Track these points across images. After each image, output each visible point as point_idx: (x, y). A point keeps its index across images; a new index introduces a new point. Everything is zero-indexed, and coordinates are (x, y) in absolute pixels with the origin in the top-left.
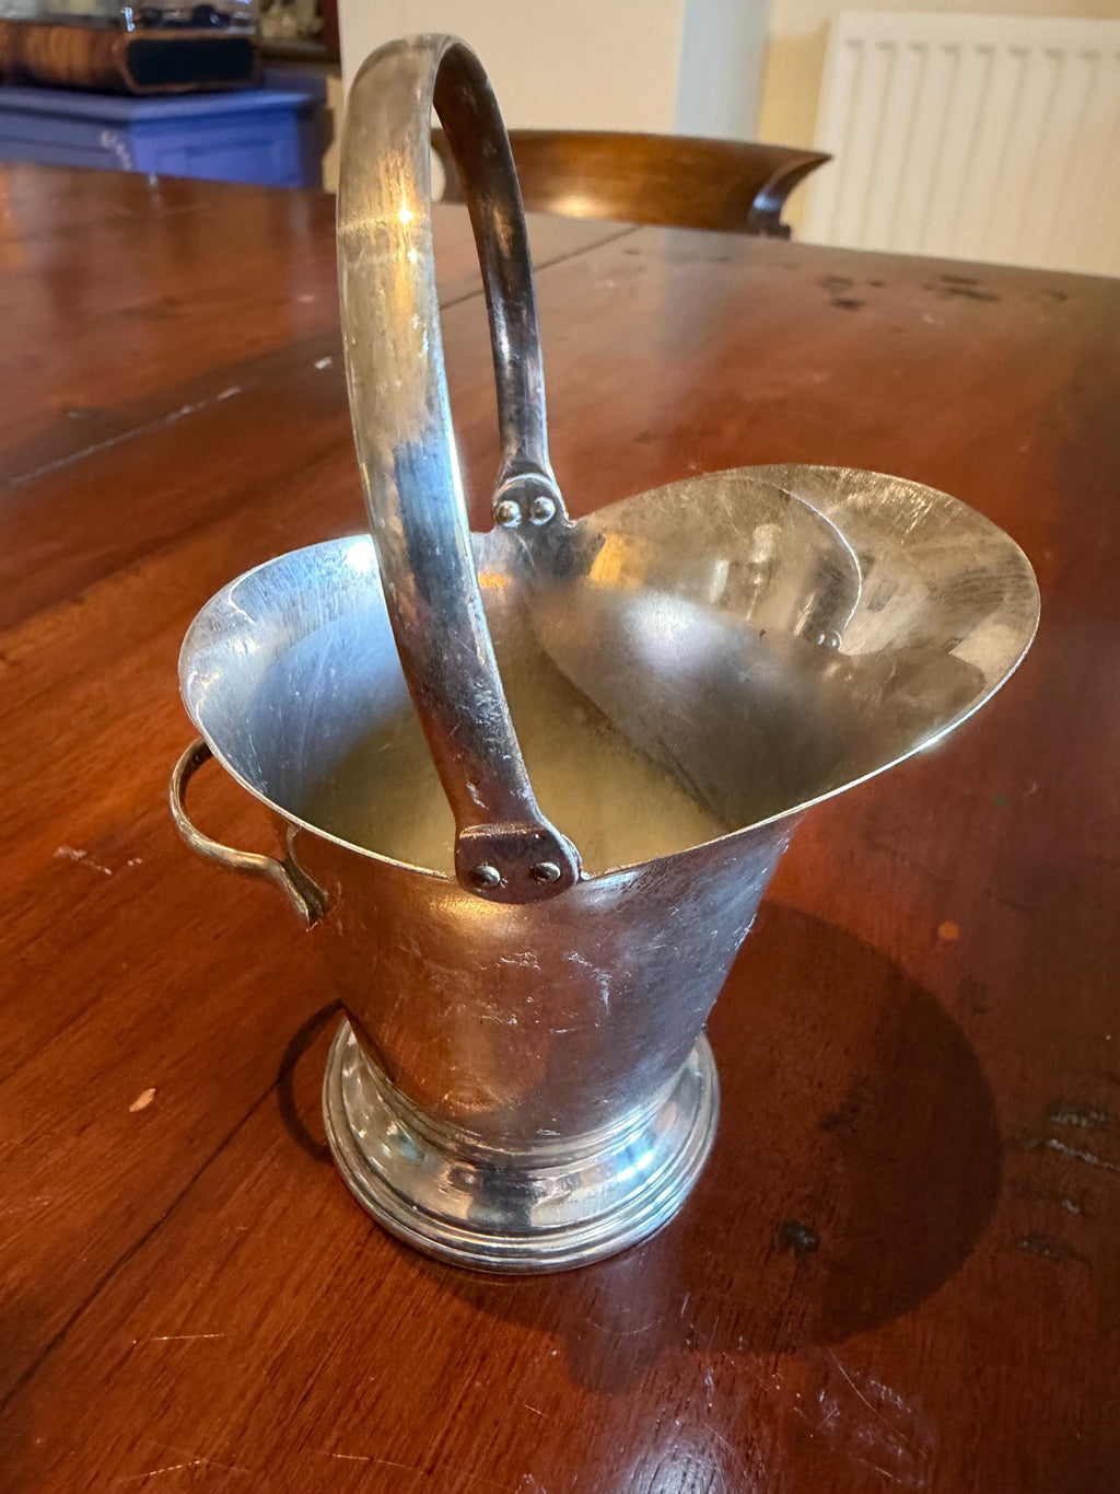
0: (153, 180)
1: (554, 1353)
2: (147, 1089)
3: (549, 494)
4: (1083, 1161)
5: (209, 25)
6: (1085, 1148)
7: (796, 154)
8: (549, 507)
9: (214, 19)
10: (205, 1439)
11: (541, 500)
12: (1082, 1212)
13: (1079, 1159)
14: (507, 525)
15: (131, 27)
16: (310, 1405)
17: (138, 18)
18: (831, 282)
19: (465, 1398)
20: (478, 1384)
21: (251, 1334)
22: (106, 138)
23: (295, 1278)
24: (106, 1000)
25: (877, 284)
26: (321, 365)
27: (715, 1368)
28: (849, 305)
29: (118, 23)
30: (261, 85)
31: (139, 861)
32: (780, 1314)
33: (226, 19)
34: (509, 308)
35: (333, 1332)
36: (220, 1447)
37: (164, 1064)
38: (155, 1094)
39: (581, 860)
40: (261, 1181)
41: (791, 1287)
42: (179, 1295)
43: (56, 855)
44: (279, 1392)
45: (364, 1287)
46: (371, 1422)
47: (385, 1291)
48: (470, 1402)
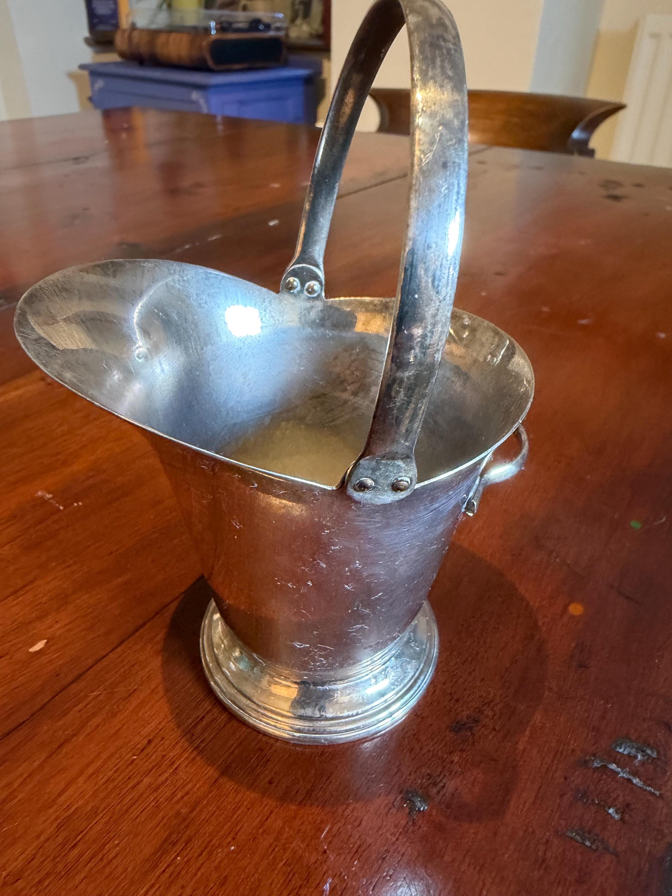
0: (219, 119)
1: (233, 848)
2: (43, 640)
4: (633, 784)
5: (258, 30)
6: (636, 774)
7: (602, 104)
9: (261, 27)
10: (9, 860)
12: (622, 819)
13: (629, 780)
15: (213, 32)
16: (76, 851)
17: (218, 26)
18: (607, 184)
19: (168, 866)
20: (179, 858)
21: (55, 800)
22: (195, 95)
23: (91, 770)
24: (37, 583)
25: (639, 185)
26: (272, 224)
27: (333, 879)
28: (616, 198)
29: (207, 30)
30: (286, 64)
31: (80, 503)
32: (387, 851)
33: (268, 27)
35: (102, 808)
36: (16, 867)
37: (58, 626)
38: (47, 643)
40: (88, 706)
41: (401, 833)
42: (21, 768)
43: (36, 495)
44: (60, 839)
45: (129, 783)
46: (107, 870)
47: (142, 786)
48: (171, 868)
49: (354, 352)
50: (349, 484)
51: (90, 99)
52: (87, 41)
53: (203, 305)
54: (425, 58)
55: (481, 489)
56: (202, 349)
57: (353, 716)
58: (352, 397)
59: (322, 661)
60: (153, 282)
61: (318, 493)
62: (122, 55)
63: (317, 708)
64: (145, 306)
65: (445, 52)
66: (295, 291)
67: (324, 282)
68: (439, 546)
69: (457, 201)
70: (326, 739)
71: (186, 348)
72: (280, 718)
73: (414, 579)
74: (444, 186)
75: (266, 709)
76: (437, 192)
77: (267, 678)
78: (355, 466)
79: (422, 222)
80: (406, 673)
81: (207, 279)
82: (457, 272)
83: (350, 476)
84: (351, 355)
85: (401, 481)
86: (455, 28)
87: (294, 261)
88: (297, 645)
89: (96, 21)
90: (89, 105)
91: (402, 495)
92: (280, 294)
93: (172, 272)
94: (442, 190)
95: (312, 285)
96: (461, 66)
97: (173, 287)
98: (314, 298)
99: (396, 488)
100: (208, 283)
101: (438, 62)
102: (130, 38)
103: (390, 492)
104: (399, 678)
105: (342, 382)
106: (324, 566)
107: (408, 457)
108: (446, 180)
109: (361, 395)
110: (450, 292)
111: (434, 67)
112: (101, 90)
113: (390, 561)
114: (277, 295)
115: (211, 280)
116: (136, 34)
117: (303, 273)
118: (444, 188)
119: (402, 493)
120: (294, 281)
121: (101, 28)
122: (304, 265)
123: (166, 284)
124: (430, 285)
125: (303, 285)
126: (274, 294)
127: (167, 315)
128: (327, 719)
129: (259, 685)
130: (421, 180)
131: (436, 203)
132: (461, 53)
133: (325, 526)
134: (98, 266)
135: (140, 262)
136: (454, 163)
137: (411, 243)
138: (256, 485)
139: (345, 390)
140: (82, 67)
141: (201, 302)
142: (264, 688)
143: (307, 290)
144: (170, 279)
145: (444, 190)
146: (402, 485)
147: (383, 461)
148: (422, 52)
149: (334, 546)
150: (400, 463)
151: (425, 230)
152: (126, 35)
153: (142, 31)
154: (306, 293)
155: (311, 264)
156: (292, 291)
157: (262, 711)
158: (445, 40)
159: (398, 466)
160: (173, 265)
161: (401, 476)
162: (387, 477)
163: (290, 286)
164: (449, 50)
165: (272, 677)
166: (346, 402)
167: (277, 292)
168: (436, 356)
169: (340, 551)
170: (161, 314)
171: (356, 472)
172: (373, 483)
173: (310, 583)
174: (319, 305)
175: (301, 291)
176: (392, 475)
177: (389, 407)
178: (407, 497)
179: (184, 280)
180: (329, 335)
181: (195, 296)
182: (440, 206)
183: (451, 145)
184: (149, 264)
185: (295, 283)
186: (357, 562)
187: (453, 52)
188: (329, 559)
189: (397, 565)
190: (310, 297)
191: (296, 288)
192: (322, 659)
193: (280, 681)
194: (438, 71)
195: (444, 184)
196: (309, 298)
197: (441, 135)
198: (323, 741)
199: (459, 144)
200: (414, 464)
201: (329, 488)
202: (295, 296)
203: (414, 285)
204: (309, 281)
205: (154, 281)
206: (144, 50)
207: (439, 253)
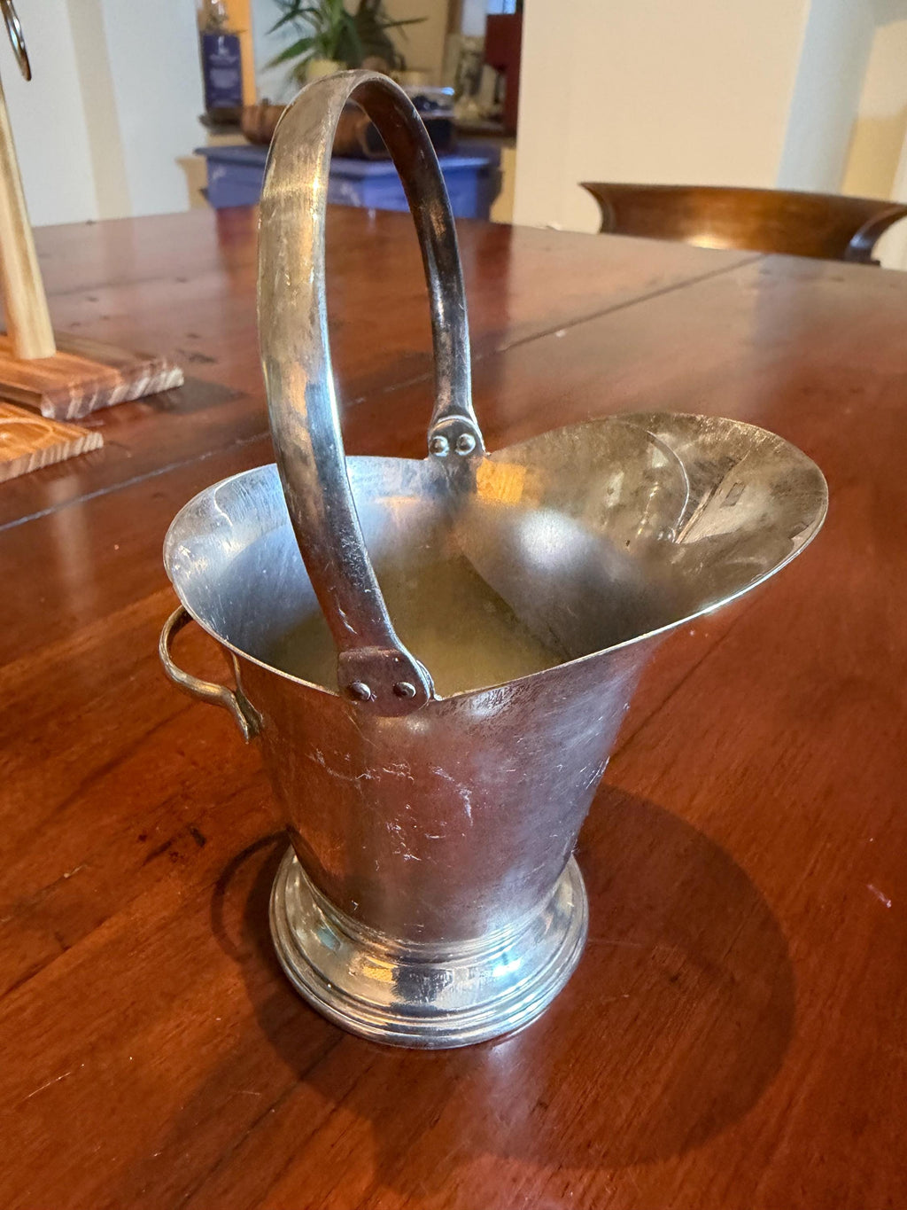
3: (471, 431)
5: (423, 110)
8: (471, 441)
9: (426, 106)
11: (465, 435)
14: (438, 454)
22: (346, 189)
30: (455, 152)
33: (434, 105)
34: (444, 288)
39: (433, 682)
51: (205, 192)
52: (203, 120)
62: (251, 138)
89: (213, 95)
90: (200, 198)
102: (262, 116)
112: (220, 180)
116: (269, 112)
121: (221, 103)
140: (198, 151)
152: (257, 113)
153: (278, 107)
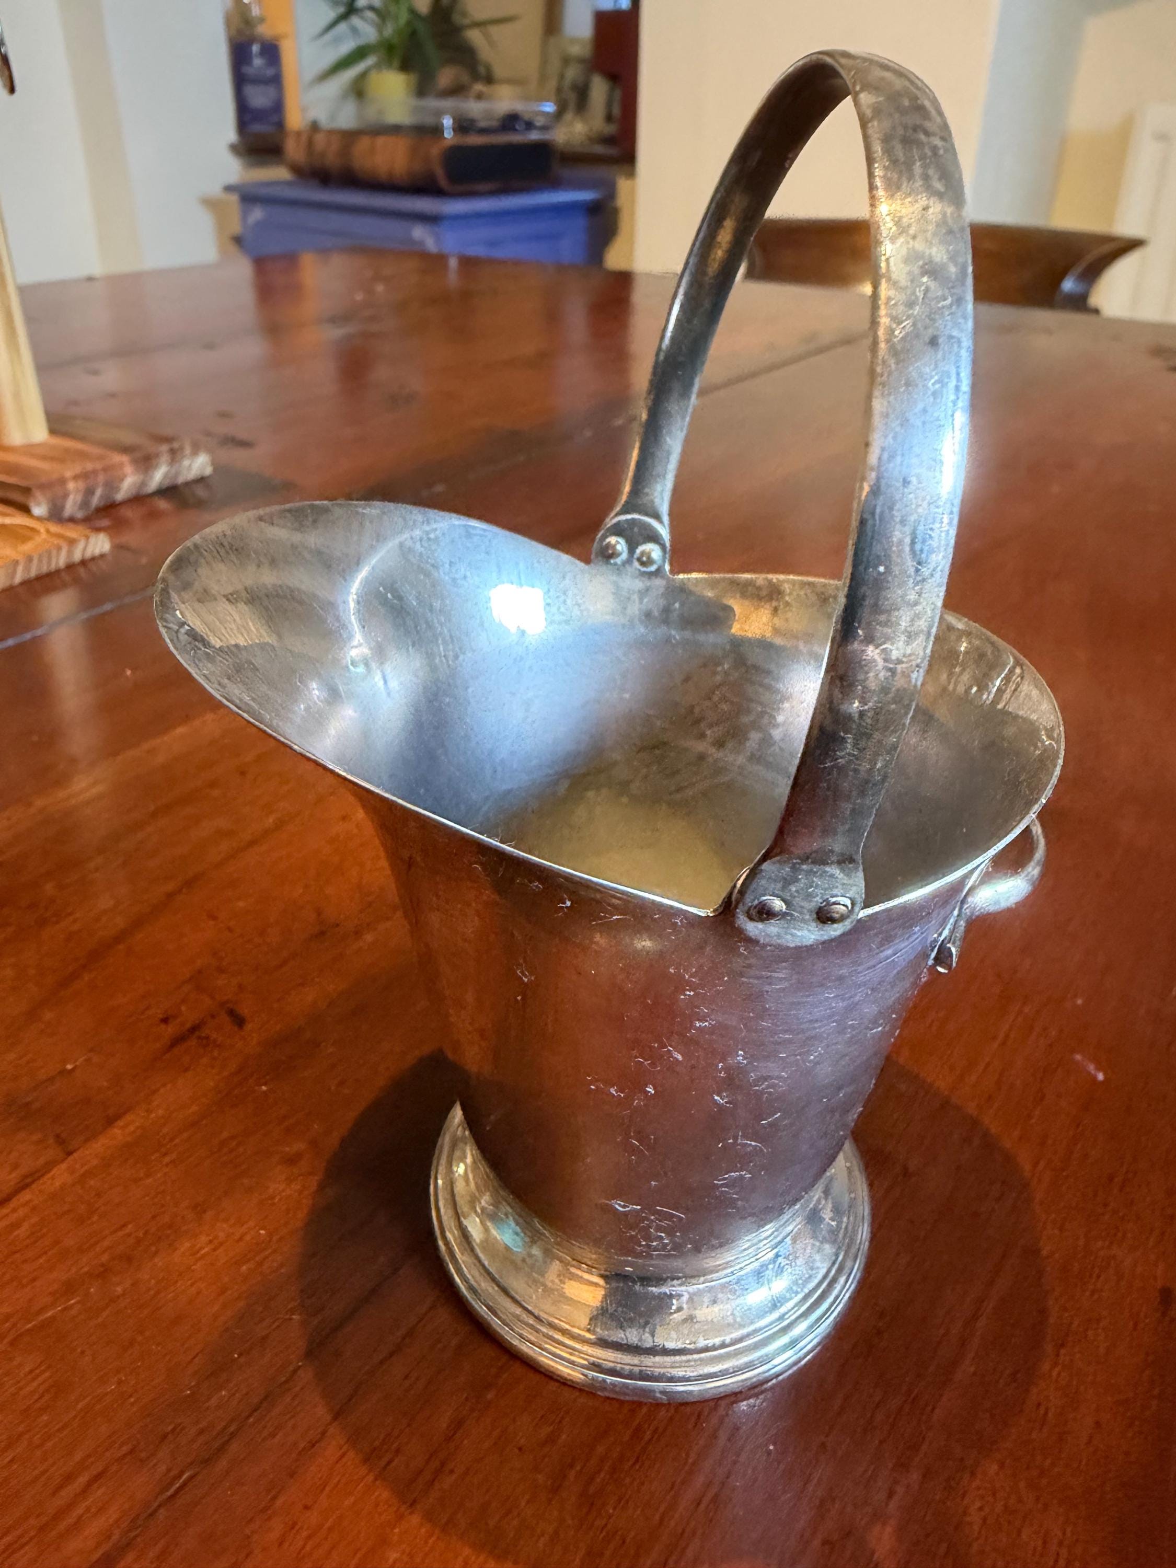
5: (515, 131)
9: (519, 126)
15: (448, 134)
17: (457, 125)
22: (419, 231)
29: (437, 130)
33: (529, 125)
49: (719, 669)
50: (741, 905)
51: (238, 240)
52: (234, 149)
53: (460, 582)
54: (895, 162)
55: (962, 923)
56: (456, 657)
57: (714, 1348)
58: (713, 750)
59: (661, 1238)
60: (378, 541)
61: (681, 921)
62: (297, 170)
63: (647, 1330)
64: (366, 582)
65: (929, 153)
66: (619, 561)
67: (668, 544)
68: (887, 1029)
69: (954, 403)
70: (663, 1392)
71: (430, 656)
72: (578, 1346)
73: (839, 1089)
74: (932, 377)
75: (551, 1326)
76: (920, 386)
77: (556, 1266)
78: (754, 873)
79: (895, 438)
80: (812, 1269)
81: (469, 536)
82: (955, 528)
83: (742, 892)
84: (715, 673)
85: (835, 903)
86: (940, 113)
87: (618, 509)
88: (618, 1206)
89: (247, 117)
90: (233, 249)
91: (835, 930)
92: (592, 565)
93: (411, 523)
94: (930, 384)
95: (648, 550)
96: (957, 176)
97: (410, 550)
98: (651, 574)
99: (824, 916)
100: (469, 545)
101: (917, 168)
102: (310, 143)
103: (814, 924)
104: (800, 1279)
105: (698, 721)
106: (680, 1057)
107: (851, 860)
108: (936, 366)
109: (730, 745)
110: (943, 563)
111: (911, 178)
112: (258, 224)
113: (800, 1054)
114: (587, 567)
115: (476, 539)
116: (320, 139)
117: (632, 529)
118: (933, 381)
119: (835, 926)
120: (618, 542)
121: (257, 128)
122: (636, 516)
123: (401, 545)
124: (907, 549)
125: (632, 550)
126: (581, 565)
127: (400, 598)
128: (666, 1352)
129: (541, 1280)
130: (893, 366)
131: (920, 406)
132: (955, 154)
133: (689, 983)
134: (289, 511)
135: (356, 506)
136: (951, 337)
137: (873, 475)
138: (568, 903)
139: (702, 736)
140: (229, 189)
141: (457, 576)
142: (550, 1284)
143: (639, 560)
144: (406, 535)
145: (933, 384)
146: (838, 913)
147: (804, 867)
148: (888, 151)
149: (700, 1021)
150: (834, 870)
151: (899, 452)
152: (304, 139)
153: (331, 132)
154: (636, 564)
155: (647, 514)
156: (612, 561)
157: (544, 1330)
158: (927, 133)
159: (832, 876)
160: (411, 513)
161: (837, 896)
162: (809, 897)
163: (610, 552)
164: (935, 149)
165: (566, 1264)
166: (702, 757)
167: (587, 561)
168: (914, 675)
169: (712, 1030)
170: (389, 595)
171: (754, 885)
172: (784, 907)
173: (650, 1090)
174: (659, 583)
175: (629, 561)
176: (819, 891)
177: (825, 768)
178: (843, 935)
179: (429, 539)
180: (675, 638)
181: (447, 566)
182: (925, 411)
183: (943, 307)
184: (374, 509)
185: (619, 547)
186: (740, 1052)
187: (941, 152)
188: (688, 1044)
189: (810, 1062)
190: (644, 572)
191: (619, 555)
192: (663, 1235)
193: (579, 1273)
194: (919, 183)
195: (934, 373)
196: (643, 574)
197: (927, 290)
198: (658, 1395)
199: (958, 306)
200: (861, 874)
201: (702, 913)
202: (619, 570)
203: (877, 549)
204: (644, 542)
205: (380, 538)
206: (332, 160)
207: (924, 494)
